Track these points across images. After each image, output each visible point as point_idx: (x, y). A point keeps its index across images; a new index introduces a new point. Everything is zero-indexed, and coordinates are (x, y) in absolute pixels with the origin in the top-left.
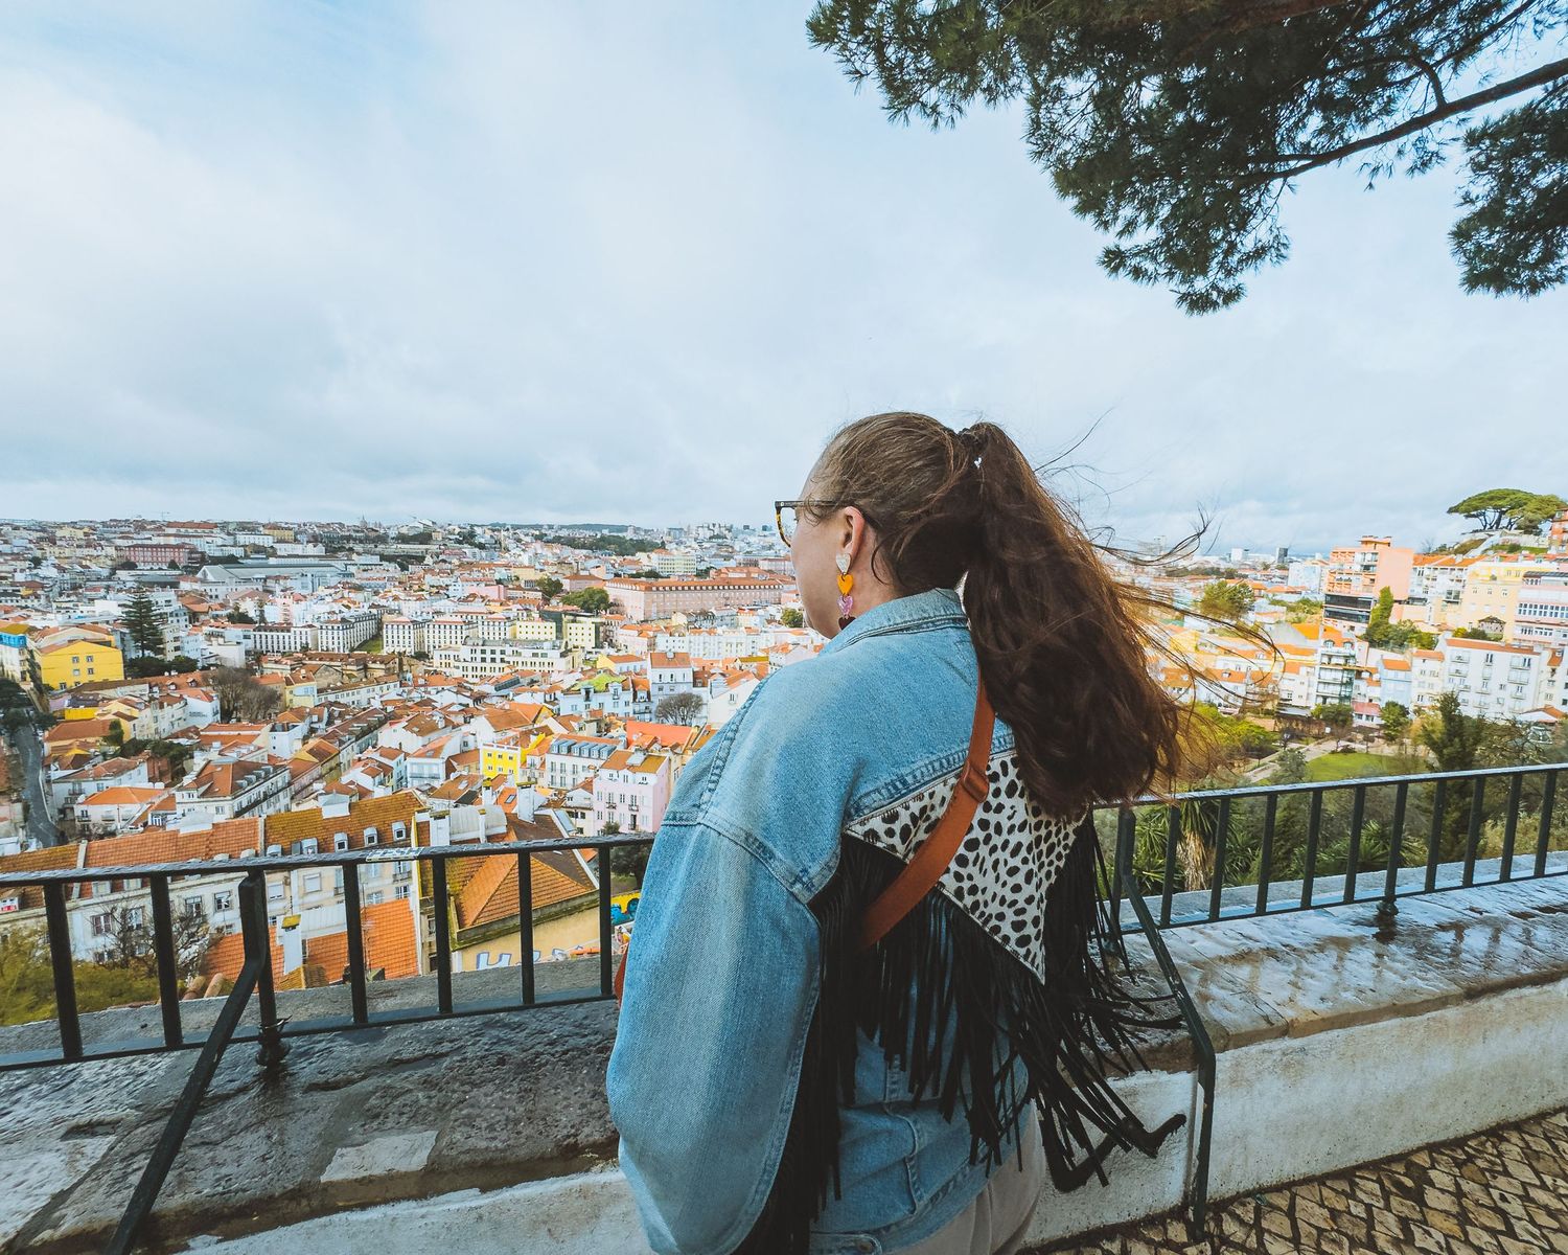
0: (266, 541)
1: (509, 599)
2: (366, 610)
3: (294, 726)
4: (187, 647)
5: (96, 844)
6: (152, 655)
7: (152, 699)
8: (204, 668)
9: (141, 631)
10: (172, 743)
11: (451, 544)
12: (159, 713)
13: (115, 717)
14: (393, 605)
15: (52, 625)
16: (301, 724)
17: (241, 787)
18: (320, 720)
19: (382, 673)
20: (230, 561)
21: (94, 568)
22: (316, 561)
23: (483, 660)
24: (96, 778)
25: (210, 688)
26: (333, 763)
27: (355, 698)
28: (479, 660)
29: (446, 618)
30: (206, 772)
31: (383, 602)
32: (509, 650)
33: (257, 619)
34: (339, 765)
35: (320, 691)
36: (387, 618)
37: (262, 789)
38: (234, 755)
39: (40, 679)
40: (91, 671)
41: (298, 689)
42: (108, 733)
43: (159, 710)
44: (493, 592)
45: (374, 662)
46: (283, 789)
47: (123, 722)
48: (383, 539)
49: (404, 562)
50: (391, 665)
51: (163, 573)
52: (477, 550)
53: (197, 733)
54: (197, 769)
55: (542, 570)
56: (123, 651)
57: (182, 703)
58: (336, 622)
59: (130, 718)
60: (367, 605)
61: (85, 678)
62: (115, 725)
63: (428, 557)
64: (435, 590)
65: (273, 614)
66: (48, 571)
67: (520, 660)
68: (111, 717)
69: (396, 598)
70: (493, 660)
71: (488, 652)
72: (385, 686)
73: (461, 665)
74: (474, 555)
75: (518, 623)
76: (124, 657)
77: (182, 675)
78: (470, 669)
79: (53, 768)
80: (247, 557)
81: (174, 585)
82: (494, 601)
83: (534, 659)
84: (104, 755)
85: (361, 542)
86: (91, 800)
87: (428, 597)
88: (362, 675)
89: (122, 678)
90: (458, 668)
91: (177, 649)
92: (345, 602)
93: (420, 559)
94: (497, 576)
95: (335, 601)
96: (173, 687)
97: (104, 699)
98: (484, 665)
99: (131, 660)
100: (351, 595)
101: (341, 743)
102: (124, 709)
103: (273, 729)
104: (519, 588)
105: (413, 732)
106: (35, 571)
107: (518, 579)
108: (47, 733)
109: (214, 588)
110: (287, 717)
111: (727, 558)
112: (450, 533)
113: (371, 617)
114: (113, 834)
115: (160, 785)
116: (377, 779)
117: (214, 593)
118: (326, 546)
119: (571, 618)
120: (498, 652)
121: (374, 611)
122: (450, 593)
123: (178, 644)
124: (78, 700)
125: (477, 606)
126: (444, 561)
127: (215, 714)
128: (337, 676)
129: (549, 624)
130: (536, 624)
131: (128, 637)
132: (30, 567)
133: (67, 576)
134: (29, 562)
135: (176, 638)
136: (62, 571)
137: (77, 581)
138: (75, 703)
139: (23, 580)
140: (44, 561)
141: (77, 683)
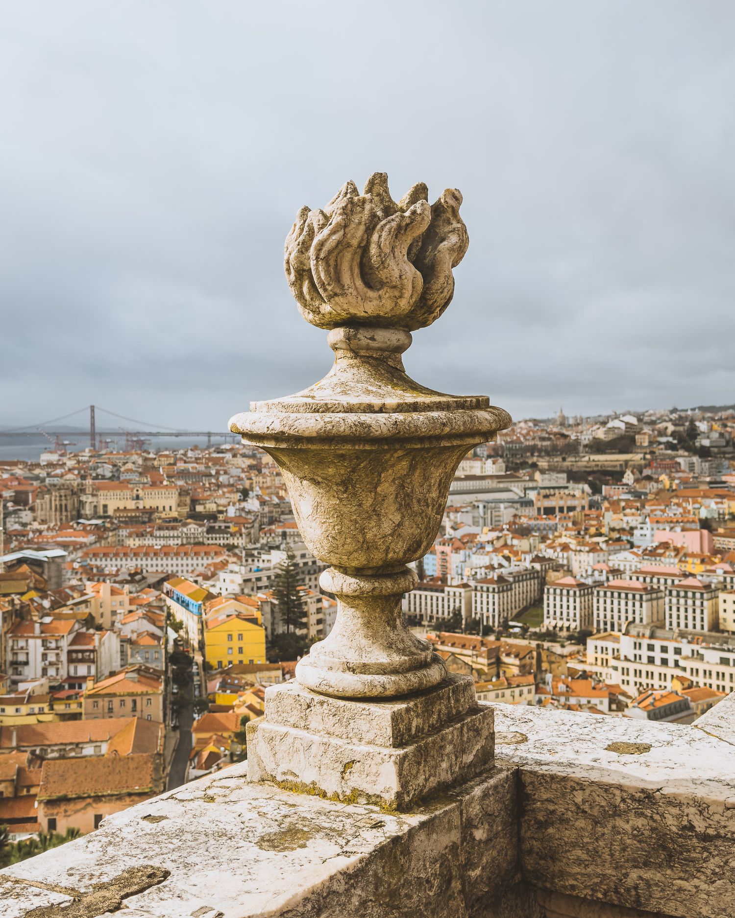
1: (715, 552)
2: (527, 564)
6: (296, 630)
11: (660, 450)
13: (247, 711)
14: (561, 558)
19: (515, 671)
22: (490, 484)
23: (651, 660)
28: (645, 660)
29: (625, 582)
31: (549, 553)
32: (687, 649)
36: (552, 576)
40: (241, 650)
42: (239, 729)
44: (692, 541)
45: (508, 655)
47: (252, 717)
48: (572, 448)
50: (527, 661)
52: (695, 459)
56: (266, 630)
58: (491, 581)
59: (258, 712)
60: (529, 558)
61: (236, 658)
62: (245, 720)
63: (628, 472)
64: (616, 535)
65: (432, 567)
66: (253, 504)
67: (701, 666)
68: (243, 711)
69: (565, 547)
70: (664, 662)
71: (658, 648)
72: (517, 690)
73: (620, 664)
74: (692, 467)
75: (722, 596)
78: (632, 672)
79: (193, 764)
82: (693, 555)
83: (722, 669)
85: (547, 454)
87: (604, 546)
88: (494, 671)
89: (264, 661)
90: (616, 669)
91: (319, 622)
92: (506, 553)
93: (616, 476)
94: (704, 514)
95: (495, 550)
97: (244, 685)
98: (650, 668)
99: (278, 636)
100: (515, 542)
102: (254, 701)
106: (243, 504)
107: (734, 518)
112: (661, 434)
113: (532, 574)
118: (507, 462)
120: (671, 650)
121: (537, 566)
122: (636, 540)
123: (320, 616)
124: (227, 684)
125: (669, 564)
126: (649, 478)
131: (277, 609)
132: (239, 500)
133: (266, 509)
134: (239, 494)
135: (319, 611)
136: (263, 503)
137: (274, 514)
138: (224, 686)
139: (233, 515)
140: (251, 493)
141: (230, 662)
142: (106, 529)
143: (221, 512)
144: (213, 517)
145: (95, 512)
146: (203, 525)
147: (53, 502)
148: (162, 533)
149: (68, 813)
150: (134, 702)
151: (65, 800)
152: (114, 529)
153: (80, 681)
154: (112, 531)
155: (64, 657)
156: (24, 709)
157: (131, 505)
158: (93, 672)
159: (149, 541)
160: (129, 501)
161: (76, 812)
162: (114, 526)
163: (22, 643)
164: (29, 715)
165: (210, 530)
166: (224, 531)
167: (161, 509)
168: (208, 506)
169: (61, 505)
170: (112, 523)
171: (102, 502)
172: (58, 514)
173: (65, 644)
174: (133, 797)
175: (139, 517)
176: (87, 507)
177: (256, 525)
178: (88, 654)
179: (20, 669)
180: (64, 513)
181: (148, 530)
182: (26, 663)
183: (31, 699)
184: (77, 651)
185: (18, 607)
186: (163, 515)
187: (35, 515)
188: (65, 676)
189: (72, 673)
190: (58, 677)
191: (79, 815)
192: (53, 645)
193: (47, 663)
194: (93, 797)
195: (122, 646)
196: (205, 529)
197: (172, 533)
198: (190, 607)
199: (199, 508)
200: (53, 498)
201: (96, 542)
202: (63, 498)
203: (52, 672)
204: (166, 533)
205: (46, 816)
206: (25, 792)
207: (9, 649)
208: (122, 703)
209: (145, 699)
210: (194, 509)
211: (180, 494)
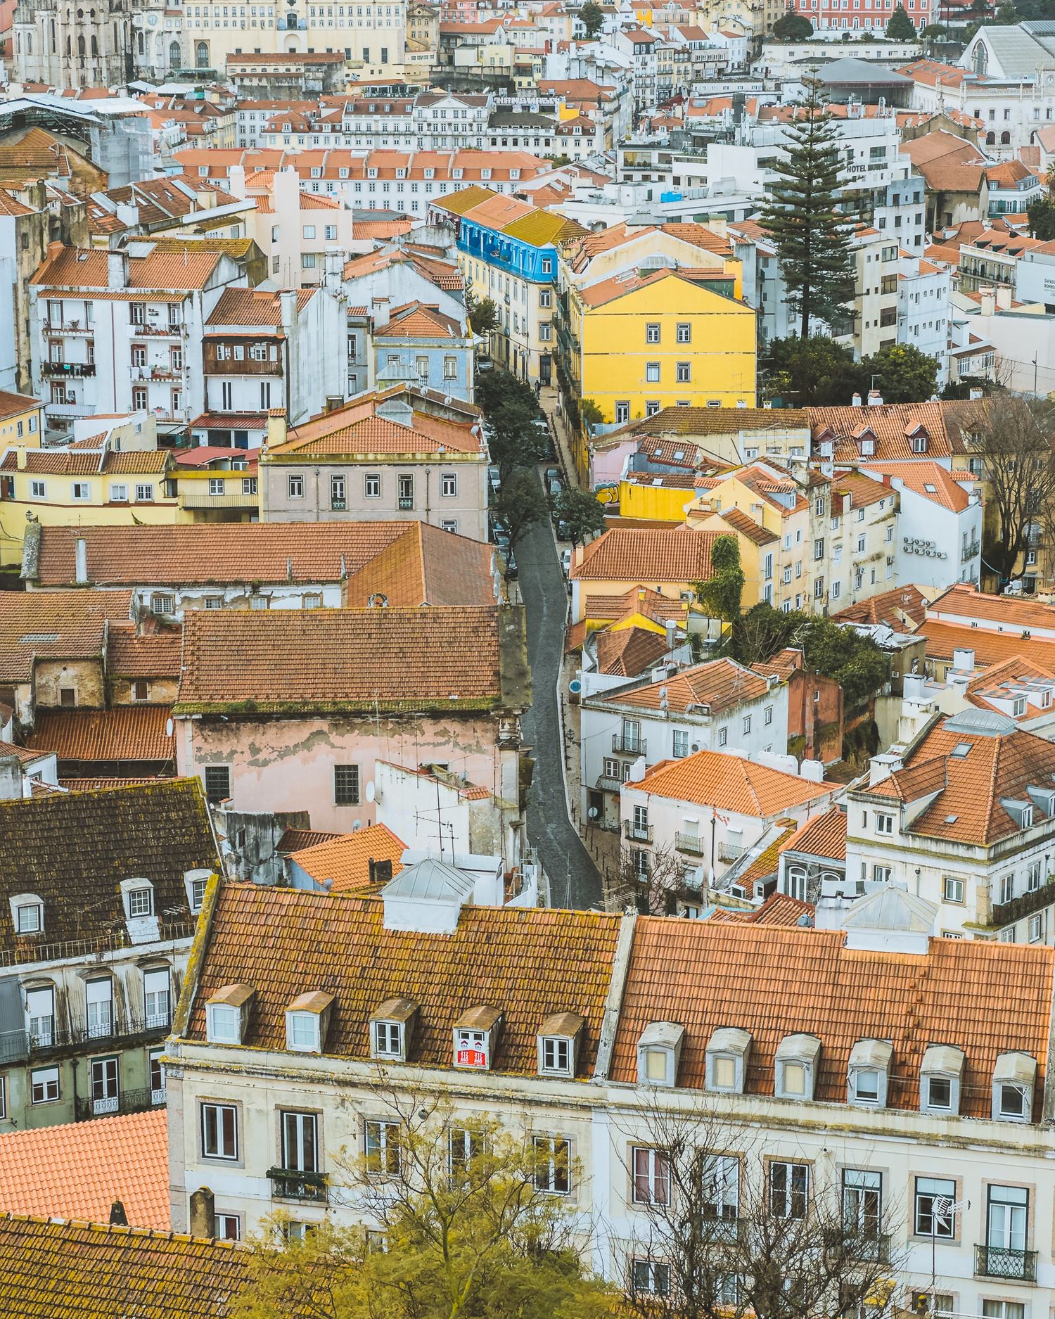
4: (915, 313)
5: (658, 924)
6: (826, 331)
7: (816, 481)
8: (955, 392)
9: (804, 252)
10: (853, 637)
12: (829, 529)
13: (725, 528)
15: (613, 217)
17: (1015, 825)
21: (713, 34)
24: (674, 712)
25: (961, 463)
30: (926, 754)
38: (1006, 706)
39: (576, 384)
40: (684, 373)
42: (710, 576)
43: (828, 521)
47: (745, 546)
51: (872, 51)
53: (918, 615)
54: (908, 735)
56: (760, 313)
57: (888, 508)
59: (761, 537)
61: (670, 394)
62: (725, 554)
66: (616, 48)
68: (717, 525)
76: (761, 333)
77: (896, 410)
79: (587, 662)
81: (895, 94)
84: (696, 641)
86: (657, 779)
89: (751, 402)
91: (888, 317)
96: (868, 447)
97: (706, 464)
99: (777, 344)
102: (748, 504)
106: (589, 48)
108: (580, 551)
109: (999, 106)
114: (695, 897)
115: (813, 770)
117: (998, 126)
123: (891, 301)
124: (651, 459)
127: (968, 555)
131: (773, 270)
132: (576, 38)
133: (654, 64)
134: (577, 21)
135: (889, 283)
136: (645, 45)
137: (674, 79)
138: (645, 468)
139: (562, 76)
140: (608, 16)
141: (652, 406)
142: (208, 110)
143: (524, 70)
144: (503, 82)
145: (176, 62)
146: (482, 102)
147: (59, 29)
148: (364, 121)
149: (261, 757)
150: (407, 483)
151: (252, 716)
152: (230, 111)
153: (240, 425)
154: (223, 114)
155: (194, 357)
156: (99, 487)
157: (275, 42)
158: (277, 400)
159: (327, 141)
160: (270, 32)
161: (284, 753)
162: (230, 102)
163: (74, 311)
164: (112, 504)
165: (501, 116)
166: (538, 119)
167: (357, 55)
168: (488, 51)
169: (81, 39)
170: (224, 94)
171: (195, 34)
172: (75, 63)
173: (195, 317)
174: (445, 724)
175: (297, 76)
176: (152, 44)
177: (627, 107)
178: (261, 347)
179: (70, 386)
180: (91, 63)
181: (325, 113)
182: (89, 370)
183: (111, 462)
184: (231, 341)
185: (56, 210)
186: (365, 76)
187: (10, 66)
188: (198, 411)
189: (217, 405)
190: (179, 415)
191: (294, 761)
192: (162, 322)
193: (147, 373)
194: (333, 714)
195: (351, 337)
196: (485, 113)
197: (391, 122)
198: (516, 262)
199: (464, 58)
200: (59, 19)
201: (182, 142)
202: (87, 18)
203: (159, 396)
204: (376, 122)
205: (200, 759)
206: (131, 697)
207: (37, 327)
208: (373, 486)
209: (436, 472)
210: (451, 61)
211: (410, 16)
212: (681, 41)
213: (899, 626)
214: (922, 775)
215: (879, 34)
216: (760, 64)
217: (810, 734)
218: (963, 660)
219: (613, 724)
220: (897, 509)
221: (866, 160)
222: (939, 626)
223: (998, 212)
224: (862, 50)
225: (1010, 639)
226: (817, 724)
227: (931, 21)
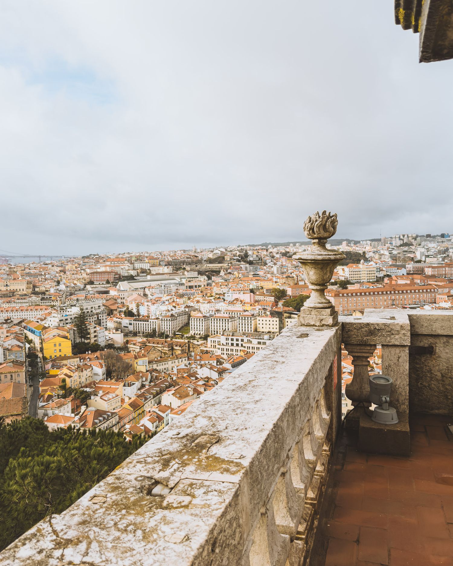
0: (146, 266)
1: (256, 301)
2: (183, 309)
3: (133, 384)
4: (100, 335)
6: (84, 341)
7: (79, 367)
9: (81, 329)
10: (83, 390)
11: (234, 262)
12: (81, 374)
14: (196, 306)
16: (137, 383)
17: (96, 424)
18: (146, 380)
19: (179, 352)
20: (131, 278)
21: (78, 284)
22: (167, 277)
23: (232, 344)
24: (53, 408)
25: (102, 361)
26: (140, 411)
27: (166, 366)
28: (230, 345)
29: (222, 315)
30: (84, 414)
31: (192, 304)
32: (246, 339)
33: (136, 313)
34: (143, 412)
35: (150, 362)
36: (193, 313)
37: (106, 425)
39: (44, 353)
40: (60, 350)
41: (140, 361)
42: (61, 384)
43: (81, 373)
44: (247, 297)
45: (176, 346)
46: (116, 425)
47: (67, 379)
48: (200, 262)
49: (211, 274)
50: (184, 348)
51: (103, 286)
52: (248, 265)
53: (95, 385)
55: (276, 282)
57: (91, 369)
58: (168, 316)
59: (70, 377)
60: (183, 306)
61: (58, 354)
62: (64, 381)
63: (222, 271)
64: (218, 296)
65: (143, 311)
66: (62, 287)
67: (251, 346)
68: (63, 376)
69: (198, 302)
70: (237, 345)
71: (235, 340)
72: (180, 360)
73: (221, 347)
74: (246, 268)
75: (258, 318)
76: (72, 343)
77: (93, 353)
78: (225, 350)
79: (41, 401)
80: (138, 275)
82: (247, 303)
83: (258, 346)
84: (58, 396)
85: (190, 264)
86: (49, 419)
87: (213, 301)
88: (171, 353)
89: (71, 355)
90: (219, 349)
91: (95, 336)
92: (174, 304)
93: (217, 272)
94: (251, 287)
95: (170, 303)
96: (88, 360)
97: (63, 365)
98: (232, 348)
99: (75, 344)
100: (178, 300)
101: (146, 399)
102: (68, 372)
103: (124, 386)
104: (263, 294)
105: (176, 397)
106: (58, 287)
107: (262, 288)
109: (123, 294)
110: (131, 378)
111: (399, 267)
112: (234, 256)
113: (185, 313)
116: (155, 424)
117: (123, 297)
118: (173, 267)
119: (287, 315)
120: (240, 340)
121: (187, 310)
122: (226, 298)
123: (96, 334)
124: (54, 365)
125: (238, 307)
126: (230, 273)
127: (103, 375)
128: (159, 354)
129: (275, 319)
130: (268, 319)
131: (76, 332)
132: (56, 285)
133: (68, 289)
134: (56, 283)
135: (95, 332)
136: (67, 286)
138: (53, 367)
139: (53, 292)
140: (61, 282)
141: (55, 356)
143: (47, 291)
144: (44, 293)
146: (39, 297)
148: (19, 301)
150: (12, 376)
157: (4, 289)
159: (13, 305)
160: (3, 287)
165: (43, 299)
166: (49, 299)
167: (18, 290)
168: (41, 288)
175: (8, 294)
177: (64, 296)
181: (13, 300)
186: (20, 293)
195: (4, 352)
196: (40, 299)
197: (24, 301)
198: (36, 333)
199: (37, 289)
204: (21, 301)
208: (6, 376)
209: (16, 374)
210: (35, 290)
211: (27, 283)
212: (73, 285)
213: (92, 388)
214: (83, 419)
215: (105, 283)
216: (86, 288)
217: (75, 407)
218: (101, 392)
219: (43, 411)
220: (92, 369)
221: (97, 308)
222: (98, 387)
223: (120, 312)
224: (102, 286)
225: (108, 388)
226: (77, 406)
227: (112, 281)
